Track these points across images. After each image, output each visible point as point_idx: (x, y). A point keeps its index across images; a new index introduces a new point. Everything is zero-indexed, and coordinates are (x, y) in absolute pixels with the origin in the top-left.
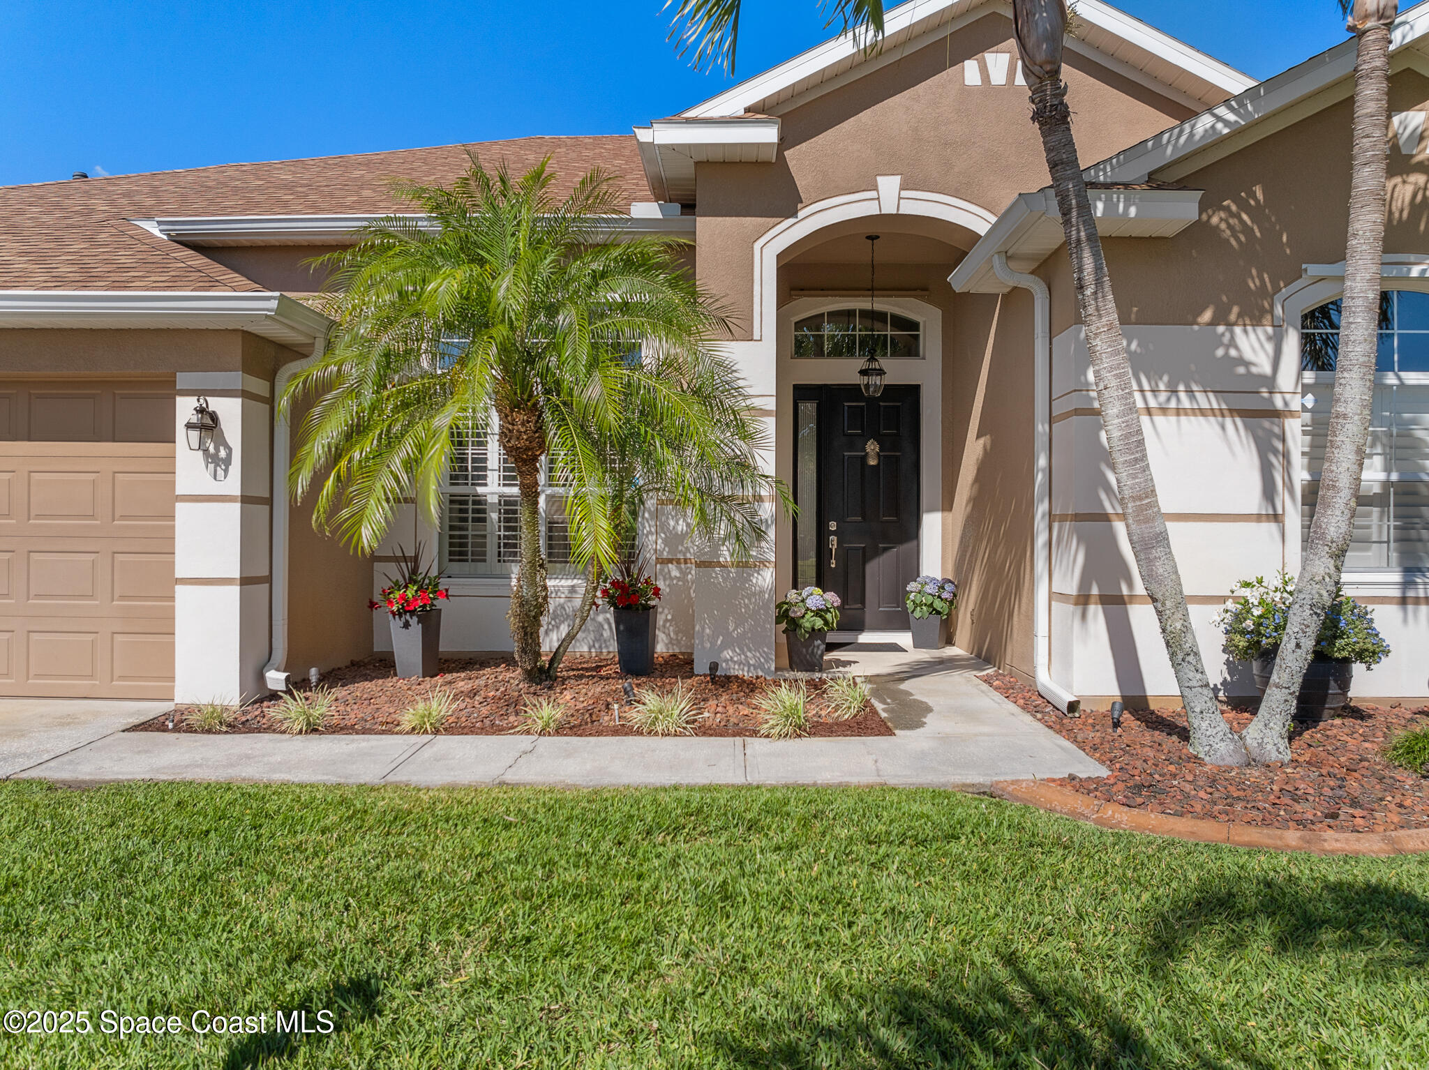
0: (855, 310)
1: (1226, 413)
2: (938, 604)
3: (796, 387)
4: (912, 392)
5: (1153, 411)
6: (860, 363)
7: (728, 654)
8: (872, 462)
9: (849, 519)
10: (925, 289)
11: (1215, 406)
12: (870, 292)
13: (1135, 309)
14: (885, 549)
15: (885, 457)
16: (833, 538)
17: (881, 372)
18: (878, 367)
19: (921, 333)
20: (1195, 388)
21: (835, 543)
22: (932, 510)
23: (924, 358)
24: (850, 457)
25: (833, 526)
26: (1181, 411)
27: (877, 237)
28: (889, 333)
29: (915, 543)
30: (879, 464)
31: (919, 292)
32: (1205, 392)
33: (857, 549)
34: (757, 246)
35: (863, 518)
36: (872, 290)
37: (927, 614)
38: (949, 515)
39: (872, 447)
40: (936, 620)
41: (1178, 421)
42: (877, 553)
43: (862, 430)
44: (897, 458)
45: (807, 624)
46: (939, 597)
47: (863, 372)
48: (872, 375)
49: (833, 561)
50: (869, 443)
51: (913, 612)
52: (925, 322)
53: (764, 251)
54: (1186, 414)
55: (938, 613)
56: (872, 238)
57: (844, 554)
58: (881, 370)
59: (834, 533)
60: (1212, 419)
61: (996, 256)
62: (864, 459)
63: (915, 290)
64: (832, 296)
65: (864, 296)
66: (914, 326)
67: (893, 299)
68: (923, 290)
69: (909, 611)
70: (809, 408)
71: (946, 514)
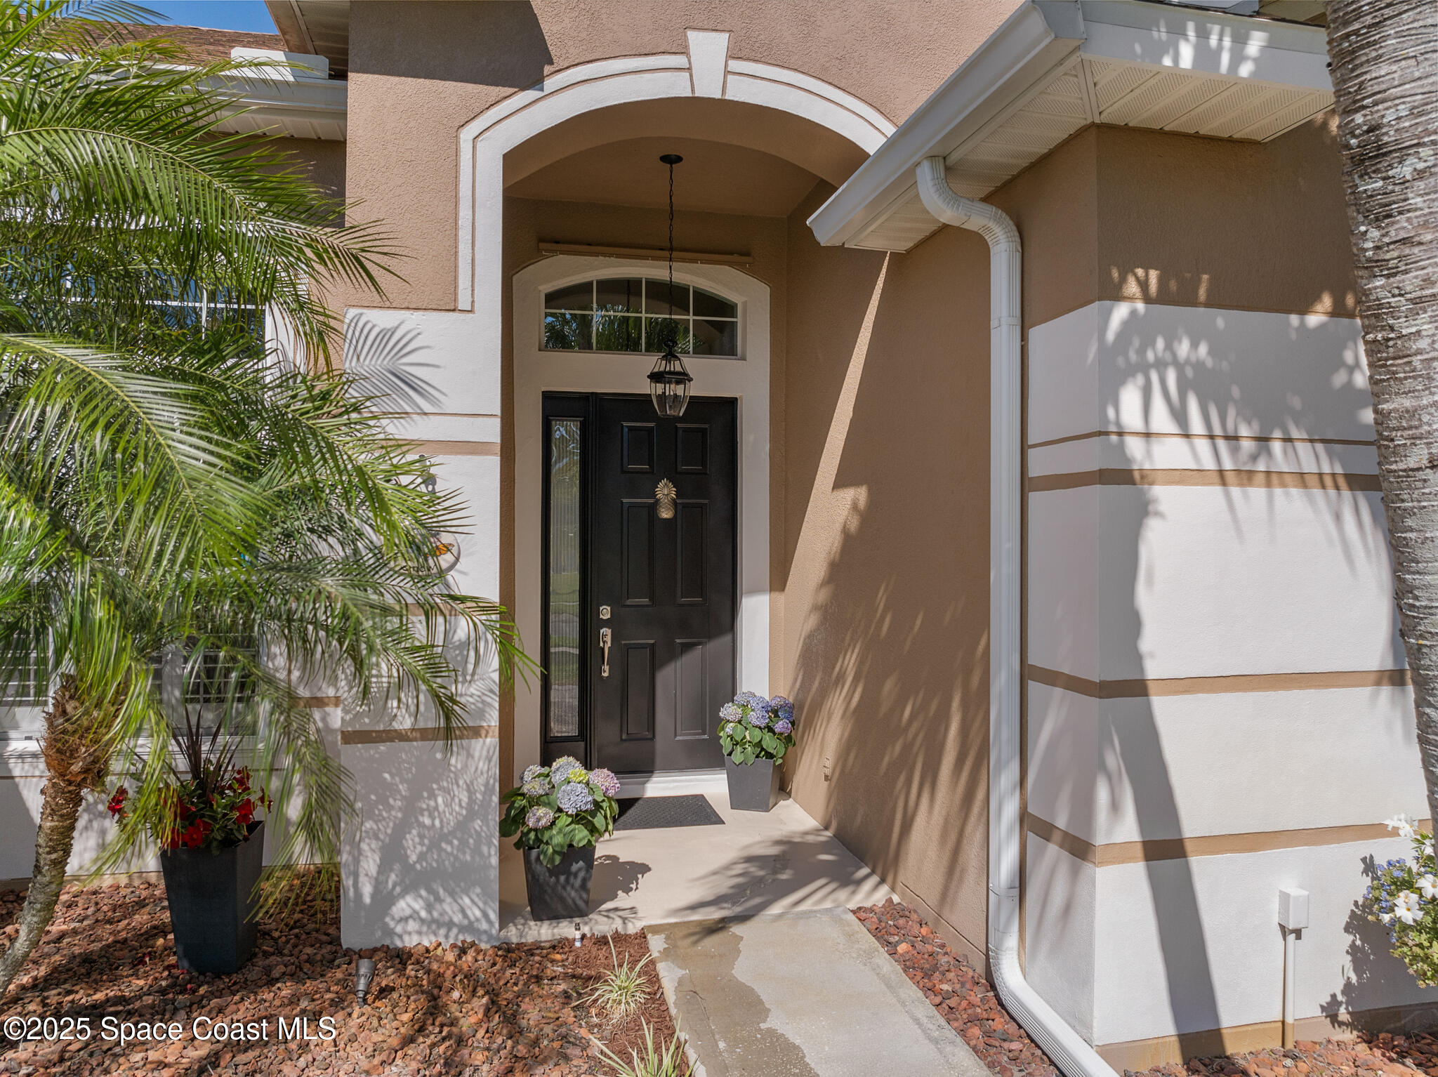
0: (639, 281)
1: (1342, 482)
2: (770, 743)
3: (548, 397)
4: (727, 408)
5: (1230, 477)
6: (652, 362)
7: (407, 904)
8: (666, 514)
9: (629, 602)
10: (747, 254)
11: (1326, 469)
12: (667, 254)
13: (1205, 277)
14: (687, 647)
15: (685, 506)
16: (606, 631)
17: (683, 378)
18: (678, 369)
19: (739, 320)
20: (1295, 434)
21: (608, 639)
22: (755, 591)
23: (743, 358)
24: (632, 506)
25: (605, 612)
26: (1274, 478)
27: (679, 159)
28: (691, 317)
29: (728, 638)
30: (675, 516)
31: (736, 258)
32: (1311, 441)
33: (642, 646)
34: (467, 134)
35: (652, 599)
36: (670, 250)
37: (752, 759)
38: (780, 598)
39: (665, 491)
40: (766, 767)
41: (1270, 499)
42: (674, 653)
43: (650, 463)
44: (701, 506)
45: (557, 839)
46: (770, 730)
47: (656, 377)
48: (670, 382)
49: (606, 668)
50: (661, 485)
51: (730, 754)
52: (745, 304)
53: (479, 145)
54: (1283, 485)
55: (770, 756)
56: (671, 160)
57: (623, 652)
58: (684, 374)
59: (606, 623)
60: (1317, 492)
61: (926, 165)
62: (653, 508)
63: (732, 254)
64: (604, 255)
65: (655, 258)
66: (727, 308)
67: (699, 265)
68: (742, 254)
69: (725, 752)
70: (569, 430)
71: (776, 595)
